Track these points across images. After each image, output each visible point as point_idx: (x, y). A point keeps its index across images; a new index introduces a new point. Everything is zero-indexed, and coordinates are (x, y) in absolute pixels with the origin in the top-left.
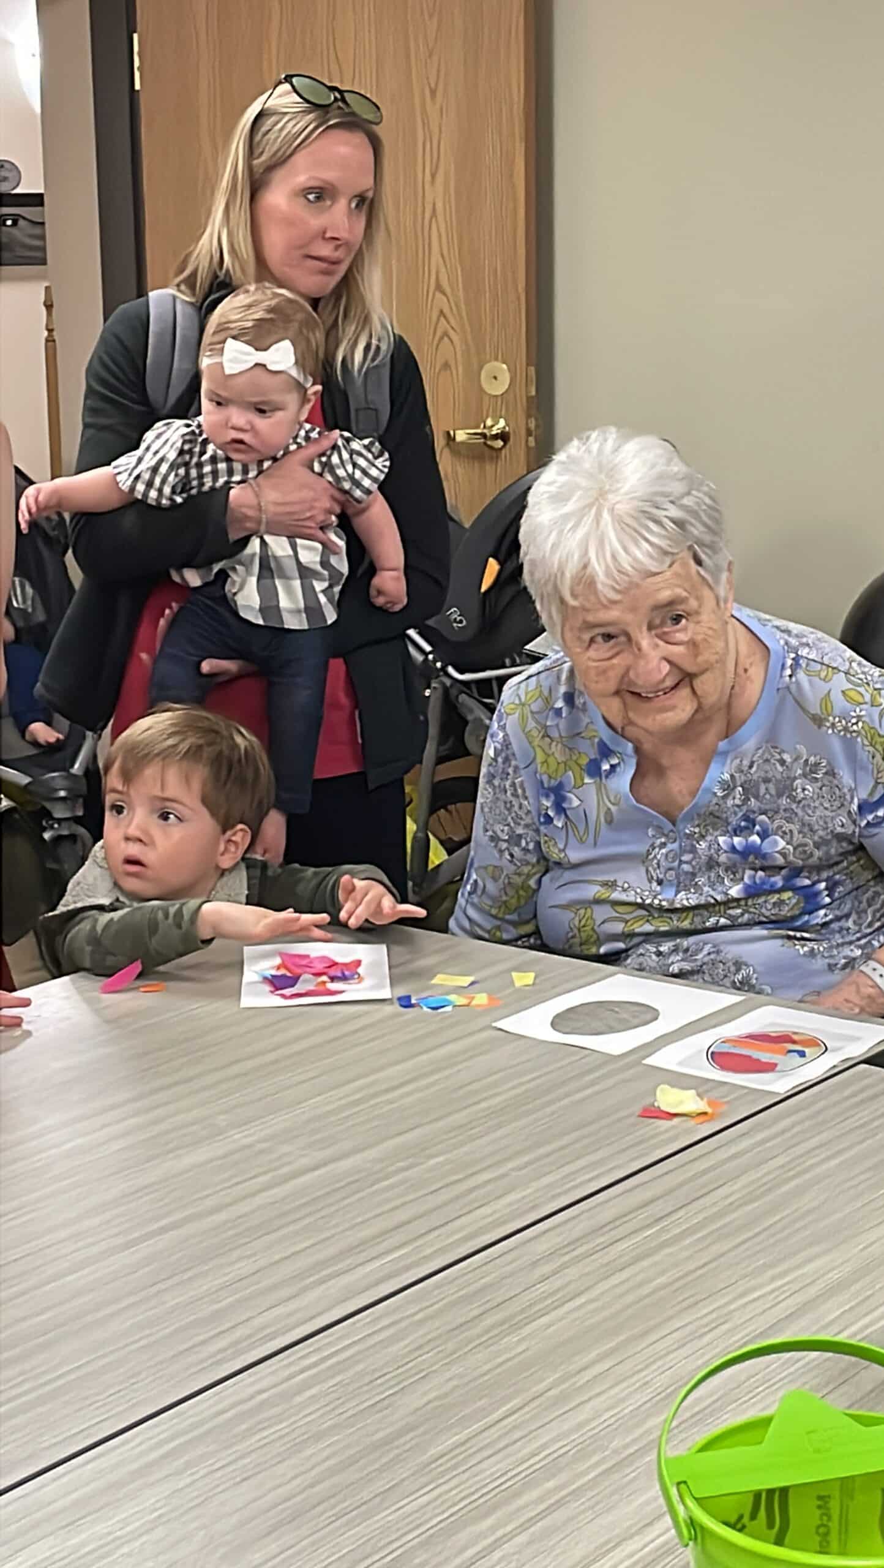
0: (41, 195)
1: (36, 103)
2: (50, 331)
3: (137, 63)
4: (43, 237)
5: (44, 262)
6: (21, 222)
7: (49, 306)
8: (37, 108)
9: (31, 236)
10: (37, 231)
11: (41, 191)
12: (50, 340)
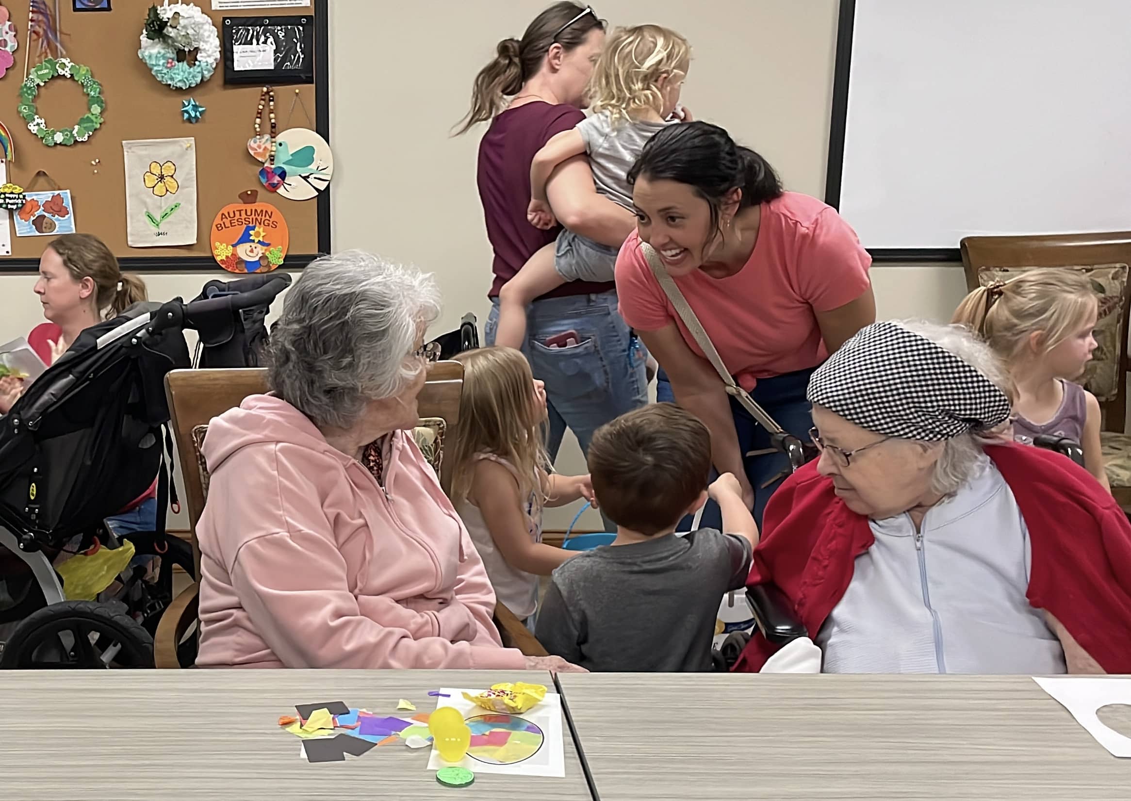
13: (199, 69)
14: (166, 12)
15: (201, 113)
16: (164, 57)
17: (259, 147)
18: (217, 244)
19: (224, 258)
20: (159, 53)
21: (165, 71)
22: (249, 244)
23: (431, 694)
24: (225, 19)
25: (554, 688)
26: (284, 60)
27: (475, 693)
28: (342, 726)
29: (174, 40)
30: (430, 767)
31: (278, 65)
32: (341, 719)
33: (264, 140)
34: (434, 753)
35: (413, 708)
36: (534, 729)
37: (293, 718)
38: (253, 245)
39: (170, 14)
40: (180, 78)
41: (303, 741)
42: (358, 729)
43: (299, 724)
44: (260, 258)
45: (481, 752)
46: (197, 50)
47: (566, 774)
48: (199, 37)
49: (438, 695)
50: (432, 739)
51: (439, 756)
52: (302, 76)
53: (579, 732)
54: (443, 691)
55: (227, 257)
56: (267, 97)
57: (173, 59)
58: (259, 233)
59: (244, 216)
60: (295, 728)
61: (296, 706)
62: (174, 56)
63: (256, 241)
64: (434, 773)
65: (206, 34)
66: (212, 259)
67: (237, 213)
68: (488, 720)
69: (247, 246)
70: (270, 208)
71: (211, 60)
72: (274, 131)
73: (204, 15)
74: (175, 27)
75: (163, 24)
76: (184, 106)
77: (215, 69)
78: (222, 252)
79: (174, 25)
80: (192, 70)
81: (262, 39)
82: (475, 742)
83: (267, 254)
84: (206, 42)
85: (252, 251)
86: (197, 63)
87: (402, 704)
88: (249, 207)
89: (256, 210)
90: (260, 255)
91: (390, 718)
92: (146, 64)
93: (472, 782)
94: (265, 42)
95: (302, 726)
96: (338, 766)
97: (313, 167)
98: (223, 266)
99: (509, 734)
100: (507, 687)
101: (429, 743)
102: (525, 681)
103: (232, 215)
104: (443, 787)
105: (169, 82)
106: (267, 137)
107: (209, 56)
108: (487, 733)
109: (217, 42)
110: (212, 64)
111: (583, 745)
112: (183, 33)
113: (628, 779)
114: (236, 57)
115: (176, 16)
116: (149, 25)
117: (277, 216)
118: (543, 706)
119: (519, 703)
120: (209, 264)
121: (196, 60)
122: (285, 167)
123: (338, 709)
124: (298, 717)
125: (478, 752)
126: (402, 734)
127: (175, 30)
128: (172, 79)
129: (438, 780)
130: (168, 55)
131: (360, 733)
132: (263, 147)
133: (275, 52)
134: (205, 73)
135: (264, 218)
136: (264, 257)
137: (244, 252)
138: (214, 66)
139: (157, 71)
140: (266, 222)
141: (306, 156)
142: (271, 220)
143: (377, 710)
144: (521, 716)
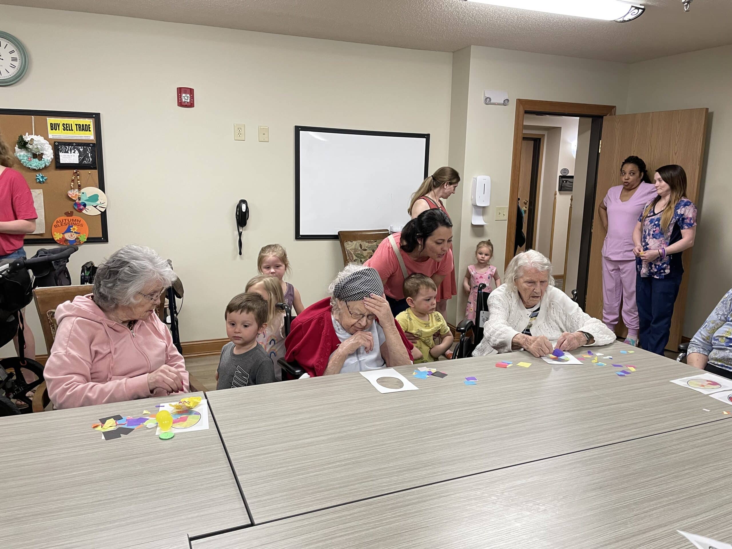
0: (573, 176)
1: (575, 156)
2: (571, 205)
3: (600, 147)
4: (572, 185)
5: (572, 191)
6: (568, 182)
7: (572, 200)
8: (575, 157)
9: (570, 185)
10: (571, 184)
11: (573, 175)
12: (571, 207)
13: (43, 162)
14: (27, 138)
15: (46, 180)
16: (27, 156)
17: (73, 194)
18: (55, 233)
19: (58, 239)
20: (24, 154)
21: (27, 162)
22: (70, 233)
23: (156, 407)
24: (55, 142)
25: (205, 397)
26: (83, 160)
27: (173, 404)
28: (119, 424)
29: (31, 150)
30: (157, 434)
31: (81, 161)
32: (119, 422)
33: (75, 191)
34: (158, 428)
35: (149, 413)
36: (197, 413)
37: (98, 424)
38: (72, 234)
39: (29, 139)
40: (34, 165)
41: (103, 433)
42: (126, 424)
43: (101, 426)
44: (76, 239)
45: (177, 425)
46: (42, 154)
47: (209, 428)
48: (43, 149)
49: (159, 406)
50: (157, 424)
51: (160, 429)
52: (92, 167)
53: (214, 412)
54: (161, 405)
55: (60, 238)
56: (76, 174)
57: (31, 157)
58: (75, 228)
59: (67, 222)
60: (99, 428)
61: (100, 420)
62: (32, 156)
63: (74, 232)
64: (157, 436)
65: (46, 148)
66: (53, 239)
67: (64, 221)
68: (180, 413)
69: (69, 234)
70: (79, 218)
71: (49, 159)
72: (80, 188)
73: (45, 140)
74: (32, 144)
75: (26, 143)
76: (37, 176)
77: (51, 162)
78: (57, 236)
79: (31, 143)
80: (40, 162)
81: (73, 151)
82: (174, 422)
83: (79, 237)
84: (46, 151)
85: (72, 236)
86: (42, 159)
87: (145, 412)
88: (70, 218)
89: (73, 220)
90: (75, 237)
91: (140, 418)
92: (18, 159)
93: (174, 436)
94: (74, 152)
95: (102, 427)
96: (119, 440)
97: (98, 202)
98: (58, 242)
99: (187, 417)
100: (187, 400)
101: (156, 425)
102: (193, 396)
103: (61, 221)
104: (162, 441)
105: (29, 167)
106: (77, 190)
107: (48, 157)
108: (179, 418)
109: (52, 151)
110: (50, 160)
111: (215, 416)
112: (35, 147)
113: (232, 426)
114: (61, 158)
115: (32, 140)
116: (19, 143)
117: (83, 221)
118: (200, 405)
119: (191, 405)
120: (52, 241)
121: (42, 158)
122: (86, 202)
123: (117, 418)
124: (100, 424)
125: (175, 425)
126: (145, 424)
127: (32, 146)
128: (31, 165)
129: (160, 439)
130: (29, 156)
131: (128, 426)
132: (75, 194)
133: (79, 156)
134: (47, 163)
135: (77, 223)
136: (77, 238)
137: (67, 236)
138: (51, 161)
139: (23, 162)
140: (78, 224)
141: (95, 198)
142: (80, 223)
143: (134, 416)
144: (192, 410)
